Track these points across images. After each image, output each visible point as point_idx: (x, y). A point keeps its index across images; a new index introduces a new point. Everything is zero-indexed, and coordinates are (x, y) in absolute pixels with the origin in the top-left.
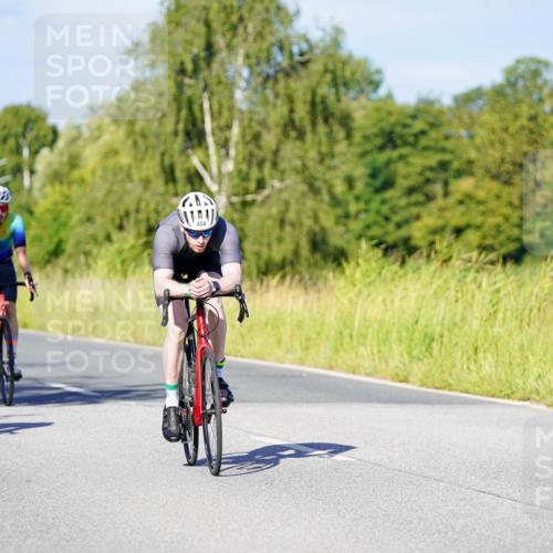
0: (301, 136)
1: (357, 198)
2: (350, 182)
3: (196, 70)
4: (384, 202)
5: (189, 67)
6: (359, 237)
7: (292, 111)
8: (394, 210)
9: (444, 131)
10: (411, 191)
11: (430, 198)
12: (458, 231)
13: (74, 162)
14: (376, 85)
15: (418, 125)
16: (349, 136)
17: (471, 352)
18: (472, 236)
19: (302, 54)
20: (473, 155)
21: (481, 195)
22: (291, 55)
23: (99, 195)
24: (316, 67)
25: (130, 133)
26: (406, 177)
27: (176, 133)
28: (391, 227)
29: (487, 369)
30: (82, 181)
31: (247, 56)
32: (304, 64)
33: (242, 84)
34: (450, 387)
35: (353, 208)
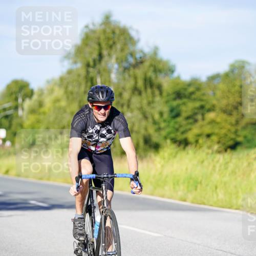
0: (140, 93)
1: (165, 121)
2: (161, 114)
3: (95, 65)
4: (176, 123)
5: (92, 63)
6: (166, 138)
7: (136, 82)
8: (181, 126)
9: (203, 92)
10: (188, 118)
11: (196, 121)
12: (209, 136)
13: (41, 104)
14: (172, 71)
15: (191, 89)
16: (161, 94)
17: (214, 188)
18: (214, 138)
19: (141, 58)
20: (215, 102)
21: (218, 120)
22: (136, 59)
23: (52, 119)
24: (147, 64)
25: (66, 92)
26: (186, 111)
27: (85, 92)
28: (179, 134)
29: (221, 196)
30: (44, 113)
31: (117, 59)
32: (142, 62)
33: (114, 71)
34: (204, 204)
35: (163, 125)
